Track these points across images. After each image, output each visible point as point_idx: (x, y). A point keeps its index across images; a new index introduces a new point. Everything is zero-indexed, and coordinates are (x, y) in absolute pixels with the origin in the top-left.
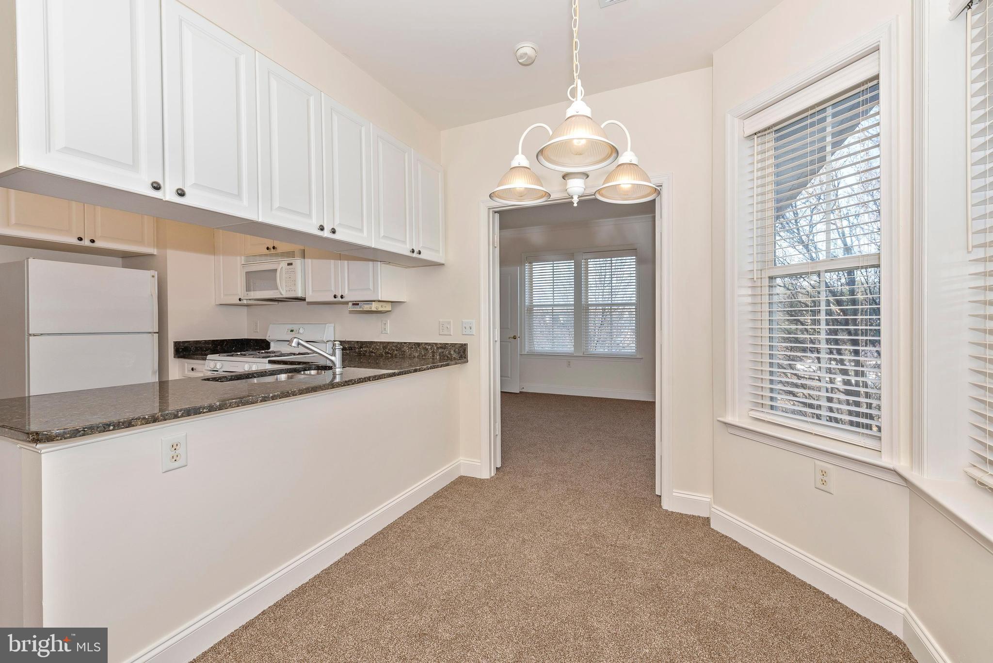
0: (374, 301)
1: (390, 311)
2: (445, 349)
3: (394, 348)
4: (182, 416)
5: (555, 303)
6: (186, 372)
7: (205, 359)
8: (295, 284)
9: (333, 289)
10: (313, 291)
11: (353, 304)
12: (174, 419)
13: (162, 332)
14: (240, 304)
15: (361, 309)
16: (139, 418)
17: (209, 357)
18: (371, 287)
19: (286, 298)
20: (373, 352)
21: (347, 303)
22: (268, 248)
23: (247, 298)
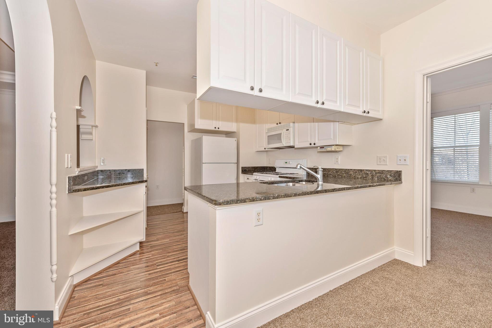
0: (334, 145)
1: (342, 151)
2: (382, 174)
3: (343, 172)
4: (263, 200)
5: (456, 145)
6: (245, 180)
7: (253, 175)
8: (290, 139)
9: (309, 140)
10: (298, 142)
11: (321, 148)
12: (260, 201)
13: (238, 163)
14: (266, 151)
15: (325, 150)
16: (248, 199)
17: (254, 174)
18: (332, 137)
19: (285, 147)
20: (331, 175)
21: (317, 147)
22: (277, 124)
23: (268, 148)
